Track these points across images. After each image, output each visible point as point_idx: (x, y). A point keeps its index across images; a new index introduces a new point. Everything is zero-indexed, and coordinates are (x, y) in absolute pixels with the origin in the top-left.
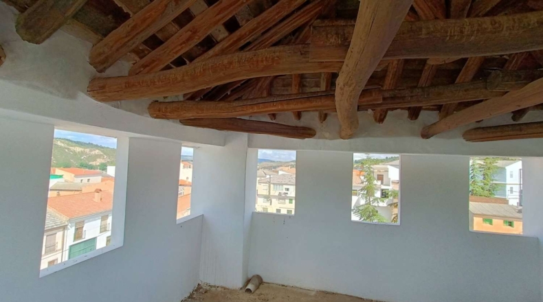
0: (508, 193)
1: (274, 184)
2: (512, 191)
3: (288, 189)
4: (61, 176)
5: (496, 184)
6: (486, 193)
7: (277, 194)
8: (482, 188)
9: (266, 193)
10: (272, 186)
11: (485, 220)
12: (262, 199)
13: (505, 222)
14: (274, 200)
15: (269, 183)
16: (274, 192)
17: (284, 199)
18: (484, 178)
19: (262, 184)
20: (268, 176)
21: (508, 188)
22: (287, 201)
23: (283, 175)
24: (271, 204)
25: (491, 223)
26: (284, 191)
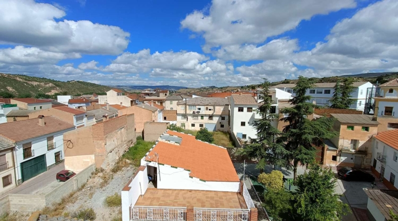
0: (358, 105)
1: (189, 105)
2: (360, 104)
3: (200, 109)
4: (15, 106)
5: (350, 99)
6: (343, 106)
7: (192, 113)
8: (341, 103)
9: (183, 112)
10: (187, 106)
11: (348, 127)
12: (181, 117)
13: (363, 128)
14: (189, 117)
15: (185, 104)
16: (189, 112)
17: (197, 116)
18: (343, 96)
19: (180, 106)
20: (184, 100)
21: (358, 102)
22: (200, 118)
23: (196, 98)
24: (187, 120)
25: (353, 129)
26: (197, 110)
